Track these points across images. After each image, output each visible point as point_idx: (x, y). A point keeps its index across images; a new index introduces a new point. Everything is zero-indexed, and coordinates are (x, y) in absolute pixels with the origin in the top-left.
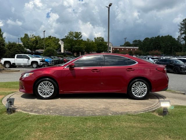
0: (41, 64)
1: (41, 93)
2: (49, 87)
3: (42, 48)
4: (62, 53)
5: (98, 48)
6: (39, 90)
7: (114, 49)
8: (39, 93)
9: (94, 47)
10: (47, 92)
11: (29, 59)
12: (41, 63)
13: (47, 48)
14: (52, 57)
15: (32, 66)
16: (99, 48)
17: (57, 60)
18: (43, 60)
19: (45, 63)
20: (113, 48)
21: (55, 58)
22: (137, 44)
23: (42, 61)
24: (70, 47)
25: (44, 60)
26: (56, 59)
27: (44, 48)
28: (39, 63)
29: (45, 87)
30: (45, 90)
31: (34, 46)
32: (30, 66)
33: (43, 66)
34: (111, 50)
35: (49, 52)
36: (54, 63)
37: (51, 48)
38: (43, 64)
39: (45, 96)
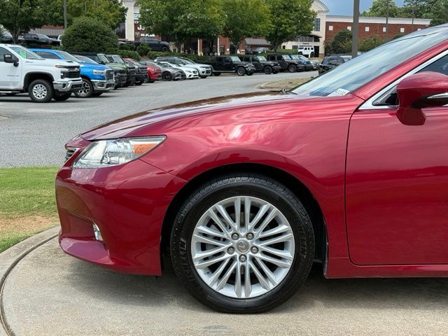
0: (64, 85)
1: (213, 268)
2: (259, 234)
3: (58, 23)
4: (131, 42)
5: (273, 22)
6: (197, 255)
7: (331, 28)
8: (201, 273)
9: (261, 19)
10: (249, 264)
11: (16, 65)
12: (66, 79)
13: (78, 21)
14: (101, 56)
15: (31, 95)
16: (280, 25)
17: (121, 72)
18: (74, 67)
19: (80, 80)
20: (328, 24)
21: (111, 60)
22: (422, 8)
23: (71, 73)
24: (166, 18)
25: (78, 67)
26: (119, 64)
27: (66, 23)
28: (58, 80)
29: (236, 235)
30: (236, 254)
31: (23, 15)
32: (22, 91)
33: (73, 94)
34: (321, 33)
35: (85, 38)
36: (113, 81)
37: (93, 22)
38: (73, 86)
39: (238, 292)
